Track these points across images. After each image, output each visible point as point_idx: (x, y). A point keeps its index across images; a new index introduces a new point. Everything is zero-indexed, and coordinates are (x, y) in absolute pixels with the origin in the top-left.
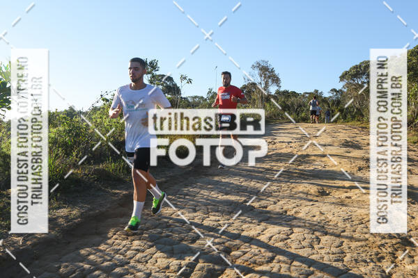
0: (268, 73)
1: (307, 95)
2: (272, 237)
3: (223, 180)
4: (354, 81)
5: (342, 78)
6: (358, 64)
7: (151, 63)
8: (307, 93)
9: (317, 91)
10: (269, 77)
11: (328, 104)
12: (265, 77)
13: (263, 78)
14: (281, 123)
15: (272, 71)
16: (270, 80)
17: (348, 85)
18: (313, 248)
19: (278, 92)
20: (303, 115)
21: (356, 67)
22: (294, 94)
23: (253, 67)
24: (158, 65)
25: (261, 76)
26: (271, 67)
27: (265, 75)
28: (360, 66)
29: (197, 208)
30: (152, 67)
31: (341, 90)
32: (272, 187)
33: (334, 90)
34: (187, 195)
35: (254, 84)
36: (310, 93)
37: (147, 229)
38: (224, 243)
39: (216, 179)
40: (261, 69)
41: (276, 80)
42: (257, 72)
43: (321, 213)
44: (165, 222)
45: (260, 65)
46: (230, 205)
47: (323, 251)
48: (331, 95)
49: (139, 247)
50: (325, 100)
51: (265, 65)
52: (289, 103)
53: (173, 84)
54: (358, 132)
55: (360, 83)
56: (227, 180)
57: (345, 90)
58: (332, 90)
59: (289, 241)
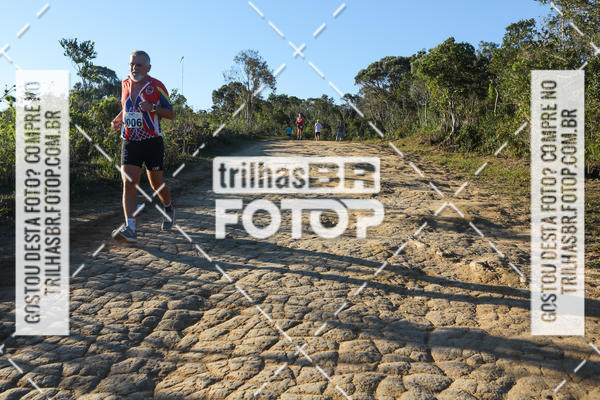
0: (258, 69)
1: (313, 102)
2: (262, 276)
3: (197, 213)
4: (374, 83)
5: (359, 79)
6: (379, 61)
7: (83, 45)
8: (313, 100)
9: (325, 97)
10: (260, 75)
11: (341, 116)
12: (254, 75)
13: (251, 76)
14: (277, 140)
15: (264, 66)
16: (260, 79)
17: (366, 89)
18: (312, 285)
19: (272, 97)
20: (307, 129)
21: (376, 65)
22: (295, 100)
23: (237, 59)
24: (95, 50)
25: (248, 73)
26: (262, 61)
27: (254, 71)
28: (381, 64)
29: (163, 247)
30: (85, 52)
31: (357, 96)
32: (263, 219)
33: (348, 96)
34: (147, 231)
35: (238, 85)
36: (316, 100)
37: (94, 274)
38: (200, 286)
39: (188, 210)
40: (248, 63)
41: (270, 80)
42: (242, 66)
43: (324, 246)
44: (118, 265)
45: (246, 56)
46: (208, 241)
47: (324, 288)
48: (345, 103)
49: (84, 297)
50: (336, 110)
51: (254, 57)
52: (288, 113)
53: (115, 82)
54: (377, 152)
55: (381, 86)
56: (202, 212)
57: (363, 96)
58: (345, 96)
59: (283, 279)
